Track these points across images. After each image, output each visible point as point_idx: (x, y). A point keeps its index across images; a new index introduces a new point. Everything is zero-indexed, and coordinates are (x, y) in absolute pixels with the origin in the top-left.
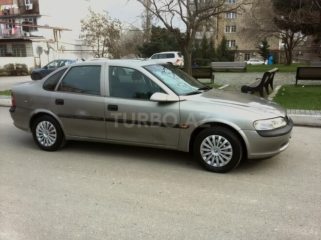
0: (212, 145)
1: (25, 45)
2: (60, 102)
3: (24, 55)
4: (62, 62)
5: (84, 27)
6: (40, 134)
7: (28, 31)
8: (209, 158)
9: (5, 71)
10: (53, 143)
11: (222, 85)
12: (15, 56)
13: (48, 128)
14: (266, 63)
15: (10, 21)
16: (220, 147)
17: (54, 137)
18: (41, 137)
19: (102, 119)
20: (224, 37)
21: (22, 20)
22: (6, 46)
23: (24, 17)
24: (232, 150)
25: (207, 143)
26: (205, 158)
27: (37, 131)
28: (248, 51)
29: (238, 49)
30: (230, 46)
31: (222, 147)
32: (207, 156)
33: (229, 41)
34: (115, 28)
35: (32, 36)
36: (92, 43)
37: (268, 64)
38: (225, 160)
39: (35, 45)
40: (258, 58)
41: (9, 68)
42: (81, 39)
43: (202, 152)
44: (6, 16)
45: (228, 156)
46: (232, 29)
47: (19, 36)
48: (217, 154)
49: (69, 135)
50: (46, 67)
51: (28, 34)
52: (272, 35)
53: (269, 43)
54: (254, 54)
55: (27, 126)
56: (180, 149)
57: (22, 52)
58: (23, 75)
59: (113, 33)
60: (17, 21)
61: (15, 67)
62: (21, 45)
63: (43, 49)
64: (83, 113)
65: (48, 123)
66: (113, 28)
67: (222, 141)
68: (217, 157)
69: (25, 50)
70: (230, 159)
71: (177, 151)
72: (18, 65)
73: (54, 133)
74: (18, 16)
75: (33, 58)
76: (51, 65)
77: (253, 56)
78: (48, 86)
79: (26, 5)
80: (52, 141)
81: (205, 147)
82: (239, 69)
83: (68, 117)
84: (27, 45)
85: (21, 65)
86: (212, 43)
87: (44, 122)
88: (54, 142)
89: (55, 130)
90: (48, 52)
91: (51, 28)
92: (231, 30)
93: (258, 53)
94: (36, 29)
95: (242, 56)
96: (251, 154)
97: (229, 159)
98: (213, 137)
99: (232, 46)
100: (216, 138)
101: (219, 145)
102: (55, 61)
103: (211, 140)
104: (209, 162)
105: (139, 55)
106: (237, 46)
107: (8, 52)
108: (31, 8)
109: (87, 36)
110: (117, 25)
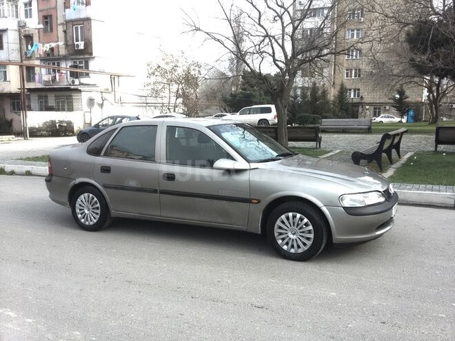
0: (289, 225)
1: (71, 96)
2: (106, 170)
3: (71, 109)
4: (119, 119)
5: (150, 71)
6: (80, 210)
7: (77, 78)
8: (285, 241)
9: (44, 130)
10: (95, 221)
11: (331, 151)
12: (58, 110)
13: (90, 201)
14: (404, 120)
15: (54, 64)
16: (299, 227)
17: (97, 214)
18: (81, 214)
19: (155, 191)
20: (342, 85)
21: (70, 63)
22: (47, 96)
23: (72, 59)
24: (313, 232)
25: (283, 222)
26: (280, 242)
27: (77, 205)
28: (379, 103)
29: (364, 101)
30: (352, 96)
31: (301, 228)
32: (283, 239)
33: (350, 90)
34: (193, 73)
35: (82, 84)
36: (161, 94)
37: (407, 122)
38: (305, 244)
39: (85, 97)
40: (393, 113)
41: (49, 126)
42: (146, 88)
43: (276, 234)
44: (48, 58)
45: (308, 239)
46: (355, 73)
47: (64, 84)
48: (295, 237)
49: (116, 211)
50: (97, 126)
51: (77, 82)
52: (410, 82)
53: (407, 93)
54: (387, 108)
55: (65, 199)
56: (249, 230)
57: (68, 106)
58: (68, 136)
59: (189, 80)
60: (63, 65)
61: (57, 125)
62: (67, 96)
63: (95, 101)
64: (132, 184)
65: (91, 195)
66: (190, 73)
67: (301, 219)
68: (295, 241)
69: (72, 102)
70: (311, 243)
71: (246, 232)
72: (61, 122)
73: (97, 208)
74: (65, 58)
75: (82, 113)
76: (105, 122)
77: (386, 111)
78: (93, 149)
79: (76, 43)
80: (95, 218)
81: (280, 228)
82: (360, 129)
83: (116, 188)
84: (75, 96)
85: (66, 122)
86: (325, 93)
87: (86, 194)
88: (97, 219)
89: (98, 205)
90: (101, 106)
91: (107, 74)
92: (353, 75)
93: (393, 106)
94: (87, 75)
95: (369, 111)
96: (338, 237)
97: (309, 243)
98: (290, 214)
99: (354, 96)
100: (294, 217)
101: (298, 225)
102: (109, 117)
103: (288, 218)
104: (285, 247)
105: (225, 109)
106: (362, 97)
107: (49, 104)
108: (82, 47)
109: (154, 83)
110: (194, 70)
